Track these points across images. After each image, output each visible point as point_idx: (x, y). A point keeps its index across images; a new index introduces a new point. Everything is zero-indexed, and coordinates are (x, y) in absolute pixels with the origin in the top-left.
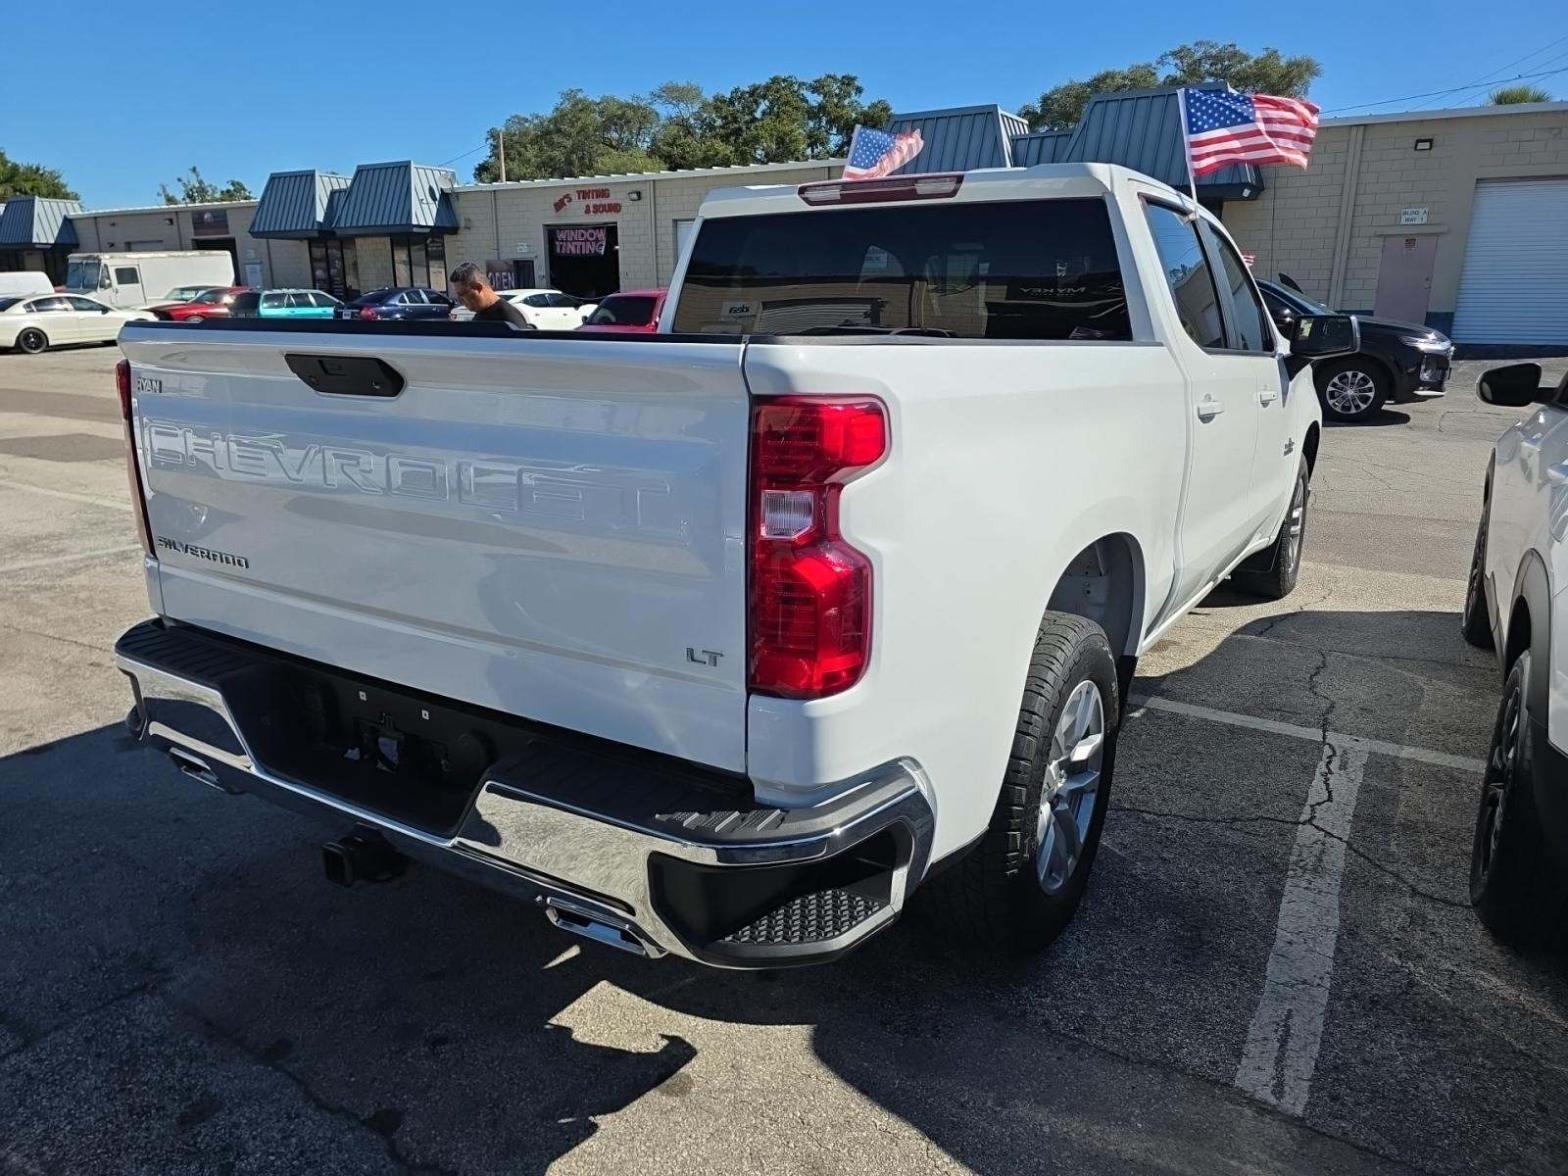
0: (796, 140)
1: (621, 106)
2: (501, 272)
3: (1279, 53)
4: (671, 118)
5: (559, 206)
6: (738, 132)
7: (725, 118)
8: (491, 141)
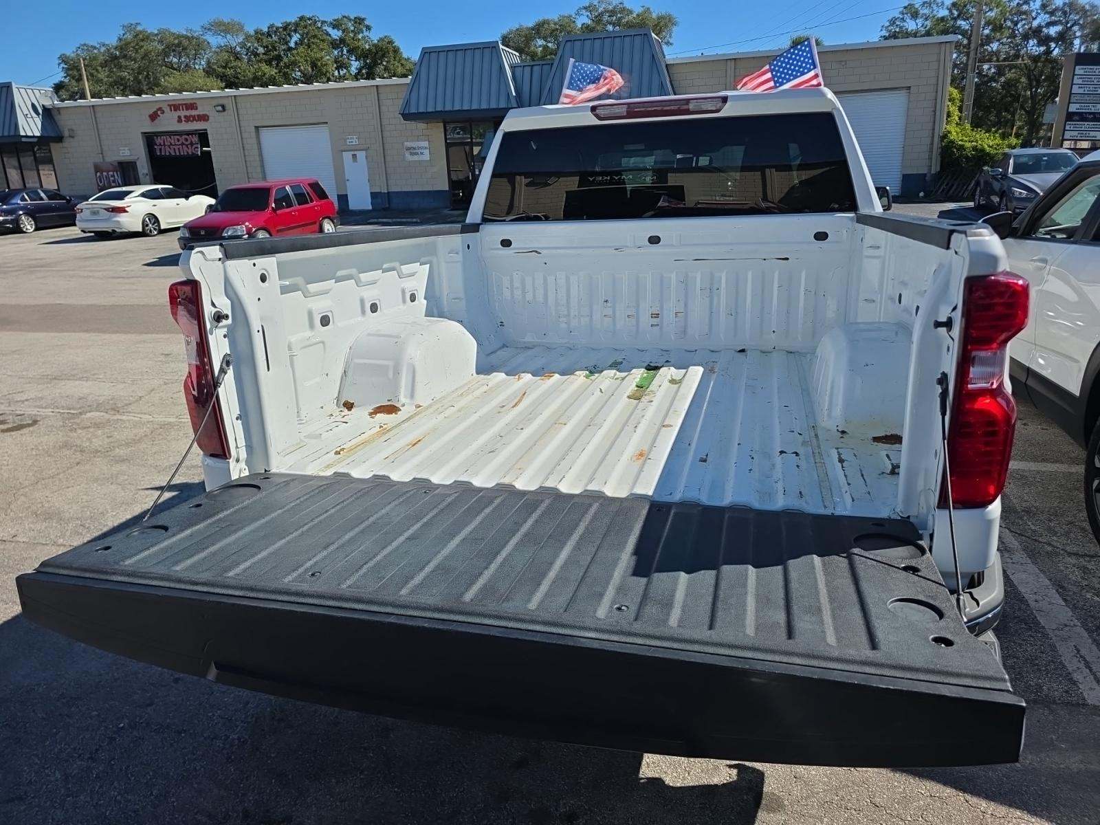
0: (327, 64)
1: (179, 36)
2: (108, 172)
3: (651, 9)
4: (221, 46)
5: (153, 117)
6: (279, 58)
7: (267, 47)
8: (63, 65)
